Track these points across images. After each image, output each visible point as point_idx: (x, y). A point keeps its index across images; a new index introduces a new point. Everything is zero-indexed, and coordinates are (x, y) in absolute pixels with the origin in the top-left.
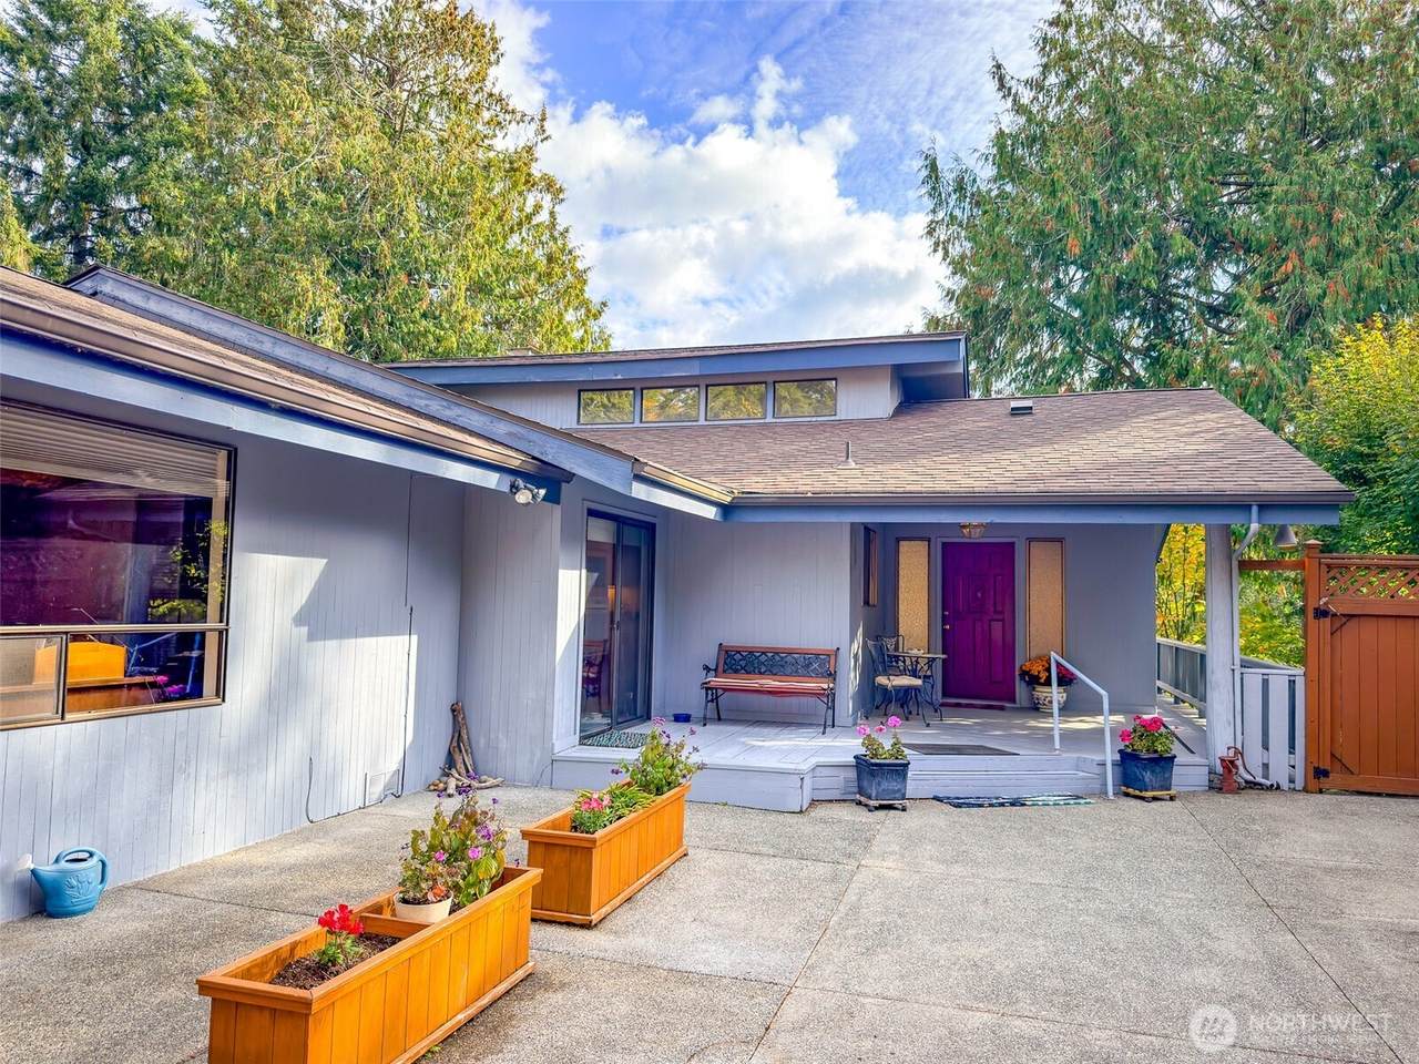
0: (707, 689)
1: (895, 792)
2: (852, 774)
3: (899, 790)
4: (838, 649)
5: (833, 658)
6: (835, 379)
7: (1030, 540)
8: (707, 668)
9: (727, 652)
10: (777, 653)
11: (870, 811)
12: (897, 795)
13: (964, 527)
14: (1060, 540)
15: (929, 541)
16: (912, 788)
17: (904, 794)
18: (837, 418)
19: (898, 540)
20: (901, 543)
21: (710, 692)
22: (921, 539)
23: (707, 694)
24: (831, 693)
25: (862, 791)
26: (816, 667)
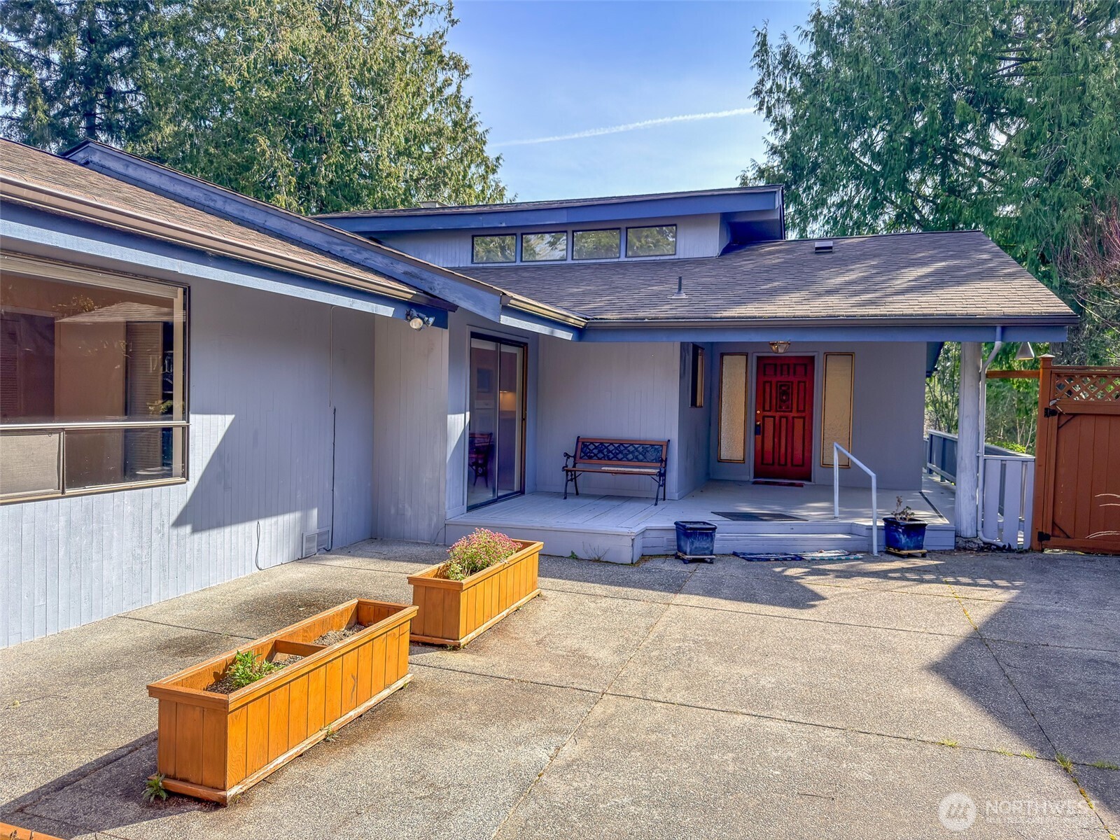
0: (567, 471)
1: (704, 549)
2: (673, 536)
3: (708, 548)
4: (669, 441)
5: (665, 447)
6: (675, 225)
7: (827, 354)
8: (566, 455)
9: (583, 443)
10: (622, 444)
11: (685, 563)
12: (706, 552)
13: (773, 344)
14: (851, 354)
15: (747, 356)
16: (718, 546)
17: (712, 551)
18: (676, 257)
19: (722, 355)
20: (725, 357)
21: (569, 473)
22: (741, 354)
23: (567, 475)
24: (662, 475)
25: (679, 548)
26: (652, 455)
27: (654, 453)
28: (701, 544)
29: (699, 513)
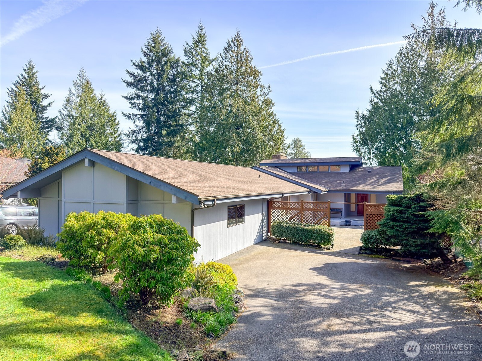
2: (345, 222)
5: (342, 209)
6: (340, 166)
10: (334, 209)
11: (347, 226)
16: (352, 223)
18: (340, 172)
24: (341, 214)
25: (346, 224)
26: (339, 211)
27: (340, 210)
28: (349, 223)
29: (348, 220)
